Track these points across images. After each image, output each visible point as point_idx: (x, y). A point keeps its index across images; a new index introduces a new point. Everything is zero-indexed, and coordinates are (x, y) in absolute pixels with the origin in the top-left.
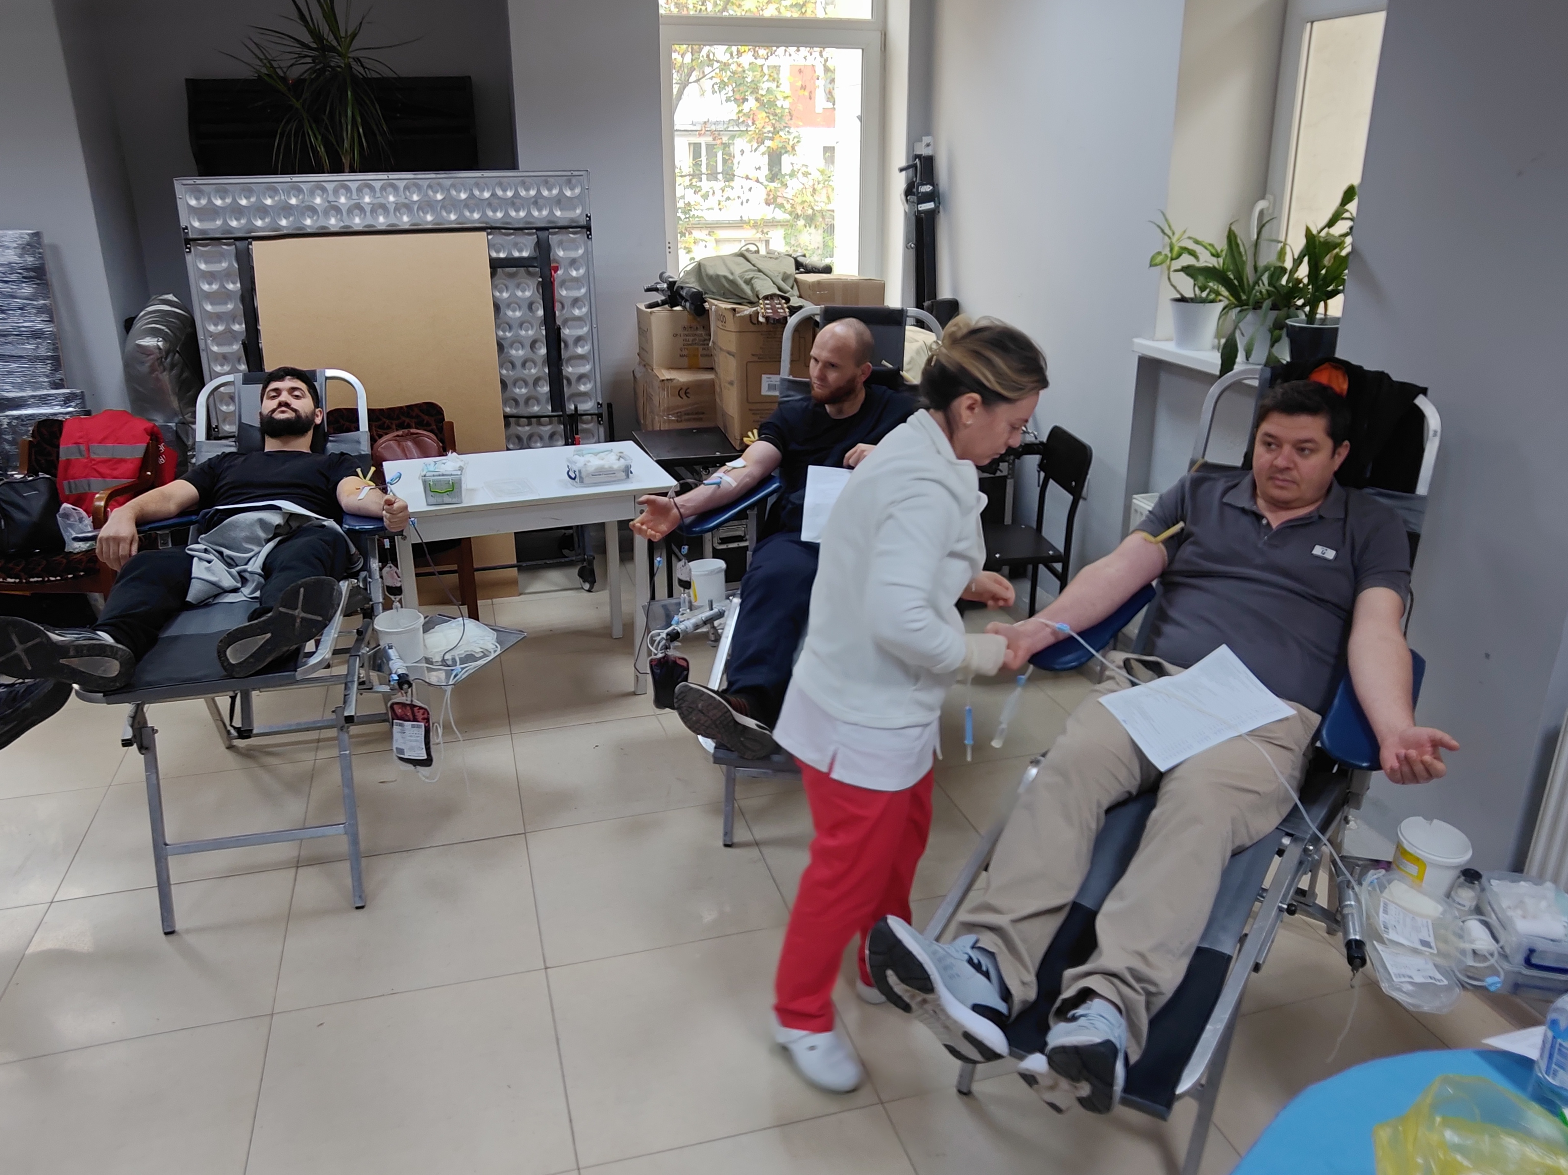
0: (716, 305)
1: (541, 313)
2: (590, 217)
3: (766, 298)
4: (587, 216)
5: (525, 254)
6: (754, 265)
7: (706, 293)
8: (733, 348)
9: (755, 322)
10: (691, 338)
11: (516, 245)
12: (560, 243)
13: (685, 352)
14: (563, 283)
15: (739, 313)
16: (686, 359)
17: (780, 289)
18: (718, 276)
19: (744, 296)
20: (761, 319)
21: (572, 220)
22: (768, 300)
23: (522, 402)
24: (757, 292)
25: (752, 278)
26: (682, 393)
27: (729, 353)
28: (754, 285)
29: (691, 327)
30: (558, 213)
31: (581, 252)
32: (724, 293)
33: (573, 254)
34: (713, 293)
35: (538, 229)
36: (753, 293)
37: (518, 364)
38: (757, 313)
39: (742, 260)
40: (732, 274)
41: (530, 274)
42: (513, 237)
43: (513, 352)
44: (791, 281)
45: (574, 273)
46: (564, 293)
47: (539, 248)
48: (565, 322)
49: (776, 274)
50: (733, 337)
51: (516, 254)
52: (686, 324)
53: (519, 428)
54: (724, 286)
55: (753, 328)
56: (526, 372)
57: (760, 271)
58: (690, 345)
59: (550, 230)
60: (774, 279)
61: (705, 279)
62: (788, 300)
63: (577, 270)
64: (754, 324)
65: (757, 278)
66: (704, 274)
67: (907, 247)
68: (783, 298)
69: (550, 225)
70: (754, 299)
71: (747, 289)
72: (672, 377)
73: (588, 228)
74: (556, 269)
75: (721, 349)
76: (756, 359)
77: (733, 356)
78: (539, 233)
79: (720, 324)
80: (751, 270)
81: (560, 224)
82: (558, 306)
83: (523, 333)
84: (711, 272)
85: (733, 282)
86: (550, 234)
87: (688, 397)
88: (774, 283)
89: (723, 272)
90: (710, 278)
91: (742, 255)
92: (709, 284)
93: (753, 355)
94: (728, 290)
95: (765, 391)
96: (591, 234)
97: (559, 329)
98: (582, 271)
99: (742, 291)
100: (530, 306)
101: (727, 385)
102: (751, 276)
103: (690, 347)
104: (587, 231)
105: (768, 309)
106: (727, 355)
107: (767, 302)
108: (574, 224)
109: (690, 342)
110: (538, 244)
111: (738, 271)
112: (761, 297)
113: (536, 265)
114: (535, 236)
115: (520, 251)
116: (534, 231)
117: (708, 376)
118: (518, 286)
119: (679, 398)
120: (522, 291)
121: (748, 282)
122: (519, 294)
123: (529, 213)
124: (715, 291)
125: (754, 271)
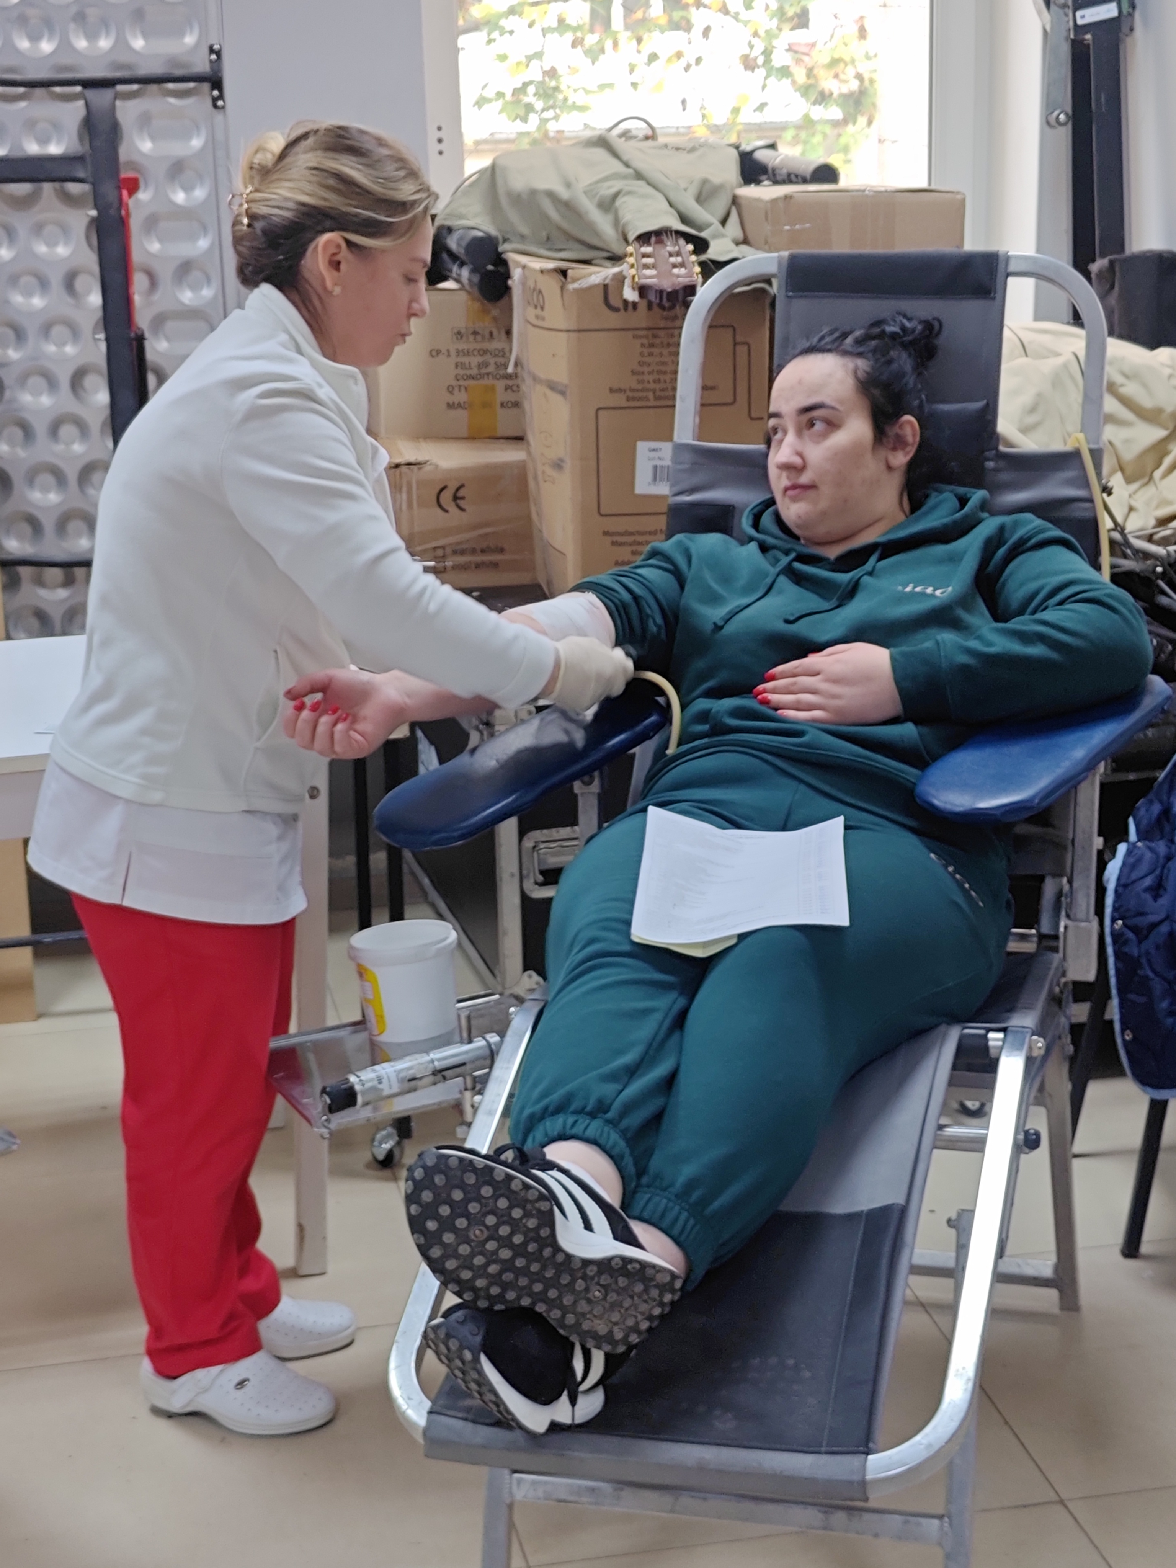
0: (524, 267)
1: (95, 299)
2: (218, 53)
3: (644, 238)
4: (211, 50)
5: (55, 149)
6: (627, 165)
7: (505, 240)
8: (560, 373)
9: (619, 304)
10: (475, 360)
11: (30, 125)
12: (145, 121)
13: (460, 397)
14: (152, 223)
15: (575, 280)
16: (461, 414)
17: (684, 219)
18: (533, 193)
19: (595, 242)
20: (630, 295)
21: (173, 61)
22: (649, 244)
23: (48, 524)
24: (624, 226)
25: (616, 195)
26: (447, 497)
27: (552, 386)
28: (621, 213)
29: (475, 333)
30: (138, 43)
31: (196, 143)
32: (548, 239)
33: (177, 149)
34: (523, 237)
35: (89, 84)
36: (617, 229)
37: (40, 428)
38: (620, 279)
39: (600, 153)
40: (568, 185)
41: (69, 200)
42: (23, 104)
43: (26, 398)
44: (721, 204)
45: (180, 197)
46: (155, 247)
47: (90, 134)
48: (159, 321)
49: (683, 185)
50: (561, 344)
51: (33, 148)
52: (461, 323)
53: (43, 592)
54: (546, 217)
55: (613, 319)
56: (59, 448)
57: (639, 176)
58: (472, 377)
59: (120, 88)
60: (673, 197)
61: (504, 201)
62: (701, 246)
63: (188, 189)
64: (617, 310)
65: (629, 193)
66: (501, 191)
67: (1048, 123)
68: (689, 238)
69: (118, 74)
70: (617, 247)
71: (604, 224)
72: (420, 458)
73: (216, 82)
74: (133, 186)
75: (535, 379)
76: (619, 400)
77: (563, 393)
78: (91, 94)
79: (531, 313)
80: (615, 176)
81: (143, 71)
82: (139, 282)
83: (51, 348)
84: (518, 183)
85: (568, 207)
86: (117, 96)
87: (462, 510)
88: (671, 205)
89: (547, 181)
90: (516, 199)
91: (602, 142)
92: (513, 216)
93: (611, 390)
94: (559, 228)
95: (644, 485)
96: (221, 97)
97: (140, 340)
98: (200, 193)
99: (591, 227)
100: (70, 282)
101: (549, 471)
102: (613, 190)
103: (471, 382)
104: (213, 88)
105: (646, 266)
106: (549, 393)
107: (648, 249)
108: (178, 72)
109: (474, 371)
110: (89, 125)
111: (584, 179)
112: (632, 236)
113: (81, 174)
114: (81, 103)
115: (44, 141)
116: (78, 89)
117: (510, 455)
118: (38, 229)
119: (439, 511)
120: (48, 244)
121: (608, 205)
122: (42, 249)
123: (65, 45)
124: (524, 230)
125: (625, 177)
